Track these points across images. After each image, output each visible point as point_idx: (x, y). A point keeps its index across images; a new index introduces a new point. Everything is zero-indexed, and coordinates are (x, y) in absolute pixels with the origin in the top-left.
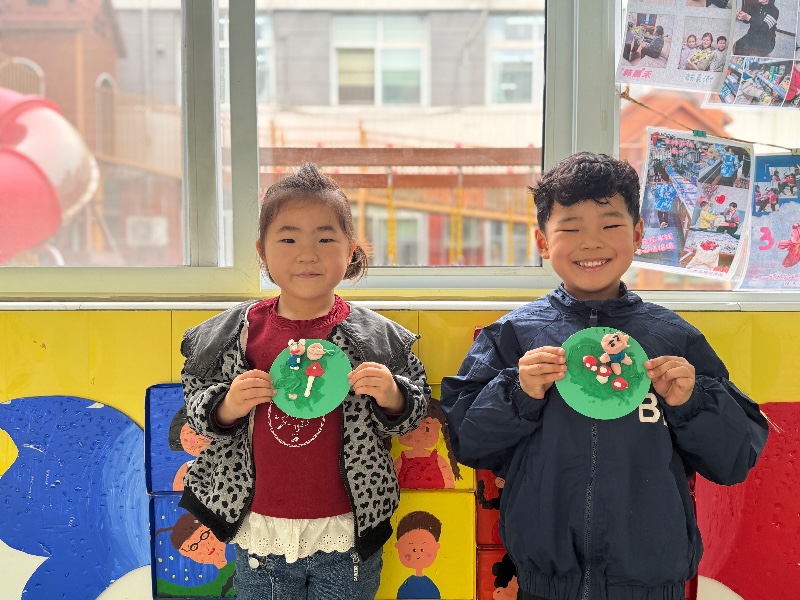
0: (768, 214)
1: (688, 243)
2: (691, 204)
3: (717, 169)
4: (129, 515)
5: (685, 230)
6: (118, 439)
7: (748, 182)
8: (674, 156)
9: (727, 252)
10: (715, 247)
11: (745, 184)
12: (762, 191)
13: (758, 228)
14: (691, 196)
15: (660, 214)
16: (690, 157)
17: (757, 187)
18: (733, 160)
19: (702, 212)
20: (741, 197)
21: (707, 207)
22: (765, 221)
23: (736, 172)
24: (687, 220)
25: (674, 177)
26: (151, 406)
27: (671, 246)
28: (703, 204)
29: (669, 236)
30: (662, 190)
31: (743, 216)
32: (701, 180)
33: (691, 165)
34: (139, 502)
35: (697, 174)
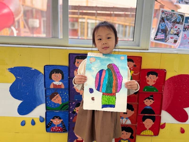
0: (186, 31)
1: (167, 37)
2: (169, 28)
3: (176, 20)
4: (40, 93)
5: (167, 34)
6: (38, 77)
7: (183, 23)
8: (166, 16)
9: (176, 40)
10: (173, 38)
11: (182, 24)
12: (186, 25)
13: (184, 34)
14: (169, 26)
15: (162, 30)
16: (170, 16)
17: (185, 24)
18: (180, 18)
19: (171, 30)
20: (181, 27)
21: (173, 29)
22: (185, 33)
23: (180, 21)
24: (168, 31)
25: (166, 21)
26: (45, 70)
27: (163, 38)
28: (172, 28)
29: (163, 35)
30: (163, 24)
31: (181, 31)
32: (172, 22)
33: (170, 18)
34: (43, 90)
35: (171, 21)
